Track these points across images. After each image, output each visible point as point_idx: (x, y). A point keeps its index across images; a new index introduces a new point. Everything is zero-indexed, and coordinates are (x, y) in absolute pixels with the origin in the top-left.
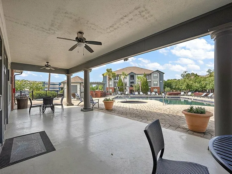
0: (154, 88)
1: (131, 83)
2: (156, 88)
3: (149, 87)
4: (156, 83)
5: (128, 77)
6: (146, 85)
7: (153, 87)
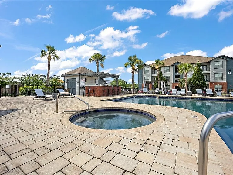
0: (216, 84)
1: (176, 77)
2: (221, 84)
3: (207, 83)
4: (221, 75)
5: (172, 69)
6: (201, 80)
7: (214, 83)
